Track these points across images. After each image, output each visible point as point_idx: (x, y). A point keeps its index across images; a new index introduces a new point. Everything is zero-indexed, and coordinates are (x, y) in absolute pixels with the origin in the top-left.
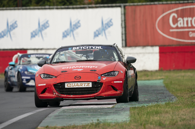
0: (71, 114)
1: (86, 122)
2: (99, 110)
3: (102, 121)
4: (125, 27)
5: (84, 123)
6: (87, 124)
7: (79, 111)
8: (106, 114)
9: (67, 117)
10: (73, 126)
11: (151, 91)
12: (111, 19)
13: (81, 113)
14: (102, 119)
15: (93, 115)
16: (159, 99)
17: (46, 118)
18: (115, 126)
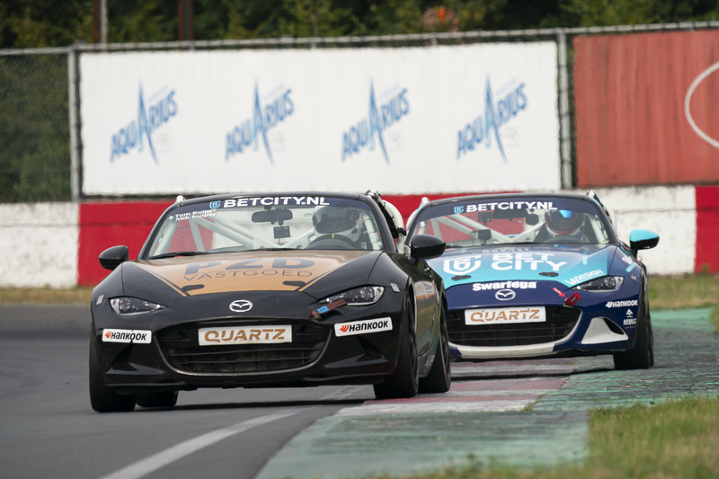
0: (372, 434)
1: (429, 465)
2: (477, 421)
3: (486, 461)
4: (572, 113)
7: (402, 424)
8: (502, 436)
9: (360, 446)
11: (665, 349)
12: (522, 86)
14: (485, 452)
15: (453, 439)
16: (697, 381)
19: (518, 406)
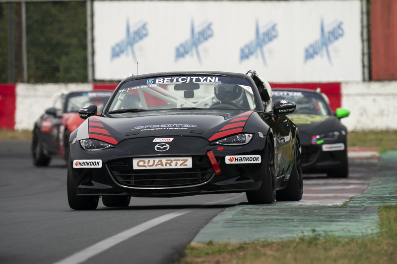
0: (258, 217)
1: (290, 235)
2: (316, 211)
3: (323, 234)
4: (369, 40)
5: (285, 236)
6: (291, 239)
7: (275, 212)
8: (331, 219)
9: (251, 224)
10: (263, 242)
12: (341, 23)
13: (279, 215)
14: (322, 228)
15: (303, 220)
17: (208, 226)
18: (348, 244)
19: (339, 203)
